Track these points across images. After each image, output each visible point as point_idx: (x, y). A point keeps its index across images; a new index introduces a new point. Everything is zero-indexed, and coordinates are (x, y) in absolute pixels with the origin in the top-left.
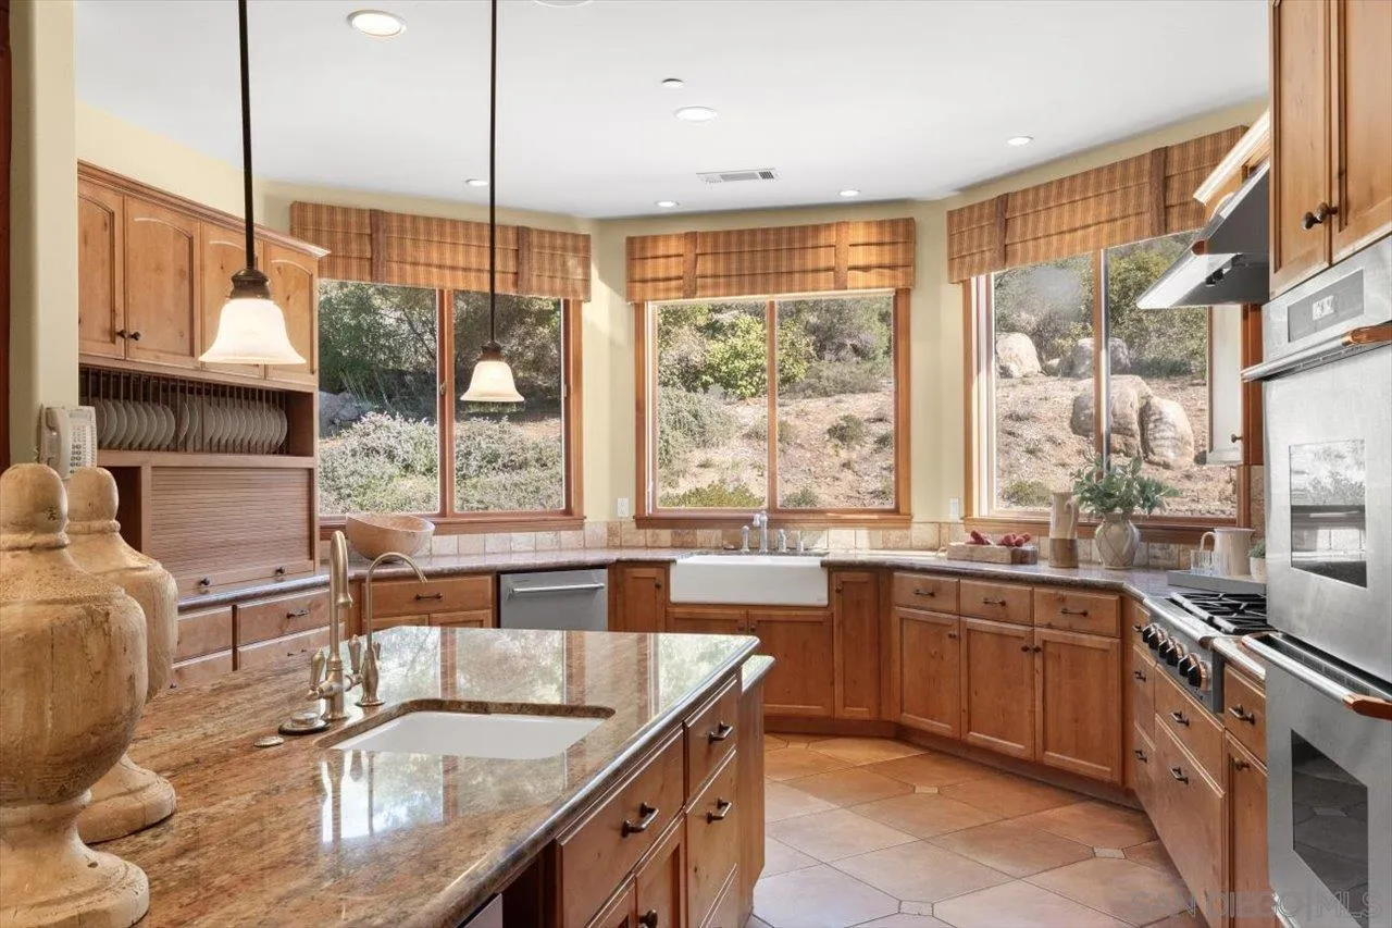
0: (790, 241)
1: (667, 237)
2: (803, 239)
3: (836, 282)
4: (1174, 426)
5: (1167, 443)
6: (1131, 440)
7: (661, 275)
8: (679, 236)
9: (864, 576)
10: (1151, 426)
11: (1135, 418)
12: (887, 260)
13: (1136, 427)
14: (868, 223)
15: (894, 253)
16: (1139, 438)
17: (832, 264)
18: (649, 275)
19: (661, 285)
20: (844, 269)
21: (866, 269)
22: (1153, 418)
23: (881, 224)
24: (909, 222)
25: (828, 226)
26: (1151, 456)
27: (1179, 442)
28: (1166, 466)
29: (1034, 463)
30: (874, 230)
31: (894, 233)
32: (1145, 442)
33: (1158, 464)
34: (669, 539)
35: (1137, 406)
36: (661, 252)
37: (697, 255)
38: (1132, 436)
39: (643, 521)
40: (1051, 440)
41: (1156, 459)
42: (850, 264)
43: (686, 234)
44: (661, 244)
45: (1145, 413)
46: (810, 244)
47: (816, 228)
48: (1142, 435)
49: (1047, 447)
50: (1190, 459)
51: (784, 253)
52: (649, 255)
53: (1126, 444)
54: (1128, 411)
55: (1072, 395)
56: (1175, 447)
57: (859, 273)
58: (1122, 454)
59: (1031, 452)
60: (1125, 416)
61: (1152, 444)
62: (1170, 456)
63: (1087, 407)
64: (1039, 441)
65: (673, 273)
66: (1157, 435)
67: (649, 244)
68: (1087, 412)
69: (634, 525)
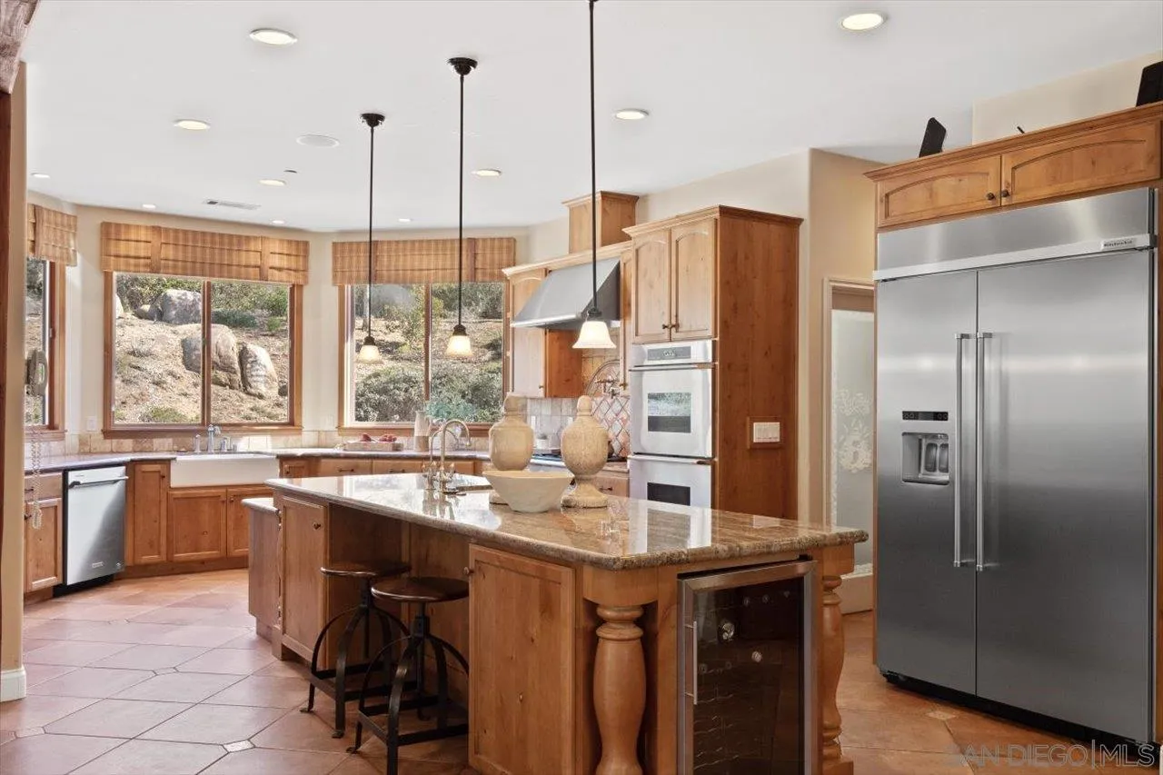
0: (231, 243)
1: (138, 227)
2: (239, 243)
3: (260, 275)
4: (265, 367)
5: (259, 379)
6: (234, 377)
7: (132, 254)
8: (147, 228)
9: (302, 463)
10: (249, 366)
11: (236, 359)
12: (293, 266)
13: (237, 366)
14: (281, 241)
15: (297, 262)
16: (239, 375)
17: (259, 263)
18: (123, 252)
19: (132, 261)
20: (266, 267)
21: (280, 269)
22: (250, 360)
23: (290, 242)
24: (306, 243)
25: (256, 238)
26: (249, 389)
27: (268, 378)
28: (261, 397)
29: (160, 392)
30: (285, 245)
31: (297, 249)
32: (244, 378)
33: (254, 395)
34: (131, 445)
35: (236, 350)
36: (133, 237)
37: (162, 243)
38: (235, 373)
39: (108, 433)
40: (171, 374)
41: (253, 391)
42: (271, 265)
43: (153, 227)
44: (133, 231)
45: (243, 355)
46: (244, 248)
47: (248, 238)
48: (242, 373)
49: (169, 379)
50: (276, 391)
51: (226, 251)
52: (123, 237)
53: (230, 380)
54: (231, 353)
55: (179, 339)
56: (266, 382)
57: (276, 272)
58: (228, 387)
59: (157, 384)
60: (229, 357)
61: (250, 379)
62: (263, 389)
63: (195, 349)
64: (161, 374)
65: (142, 254)
66: (253, 373)
67: (123, 230)
68: (197, 352)
69: (101, 436)
